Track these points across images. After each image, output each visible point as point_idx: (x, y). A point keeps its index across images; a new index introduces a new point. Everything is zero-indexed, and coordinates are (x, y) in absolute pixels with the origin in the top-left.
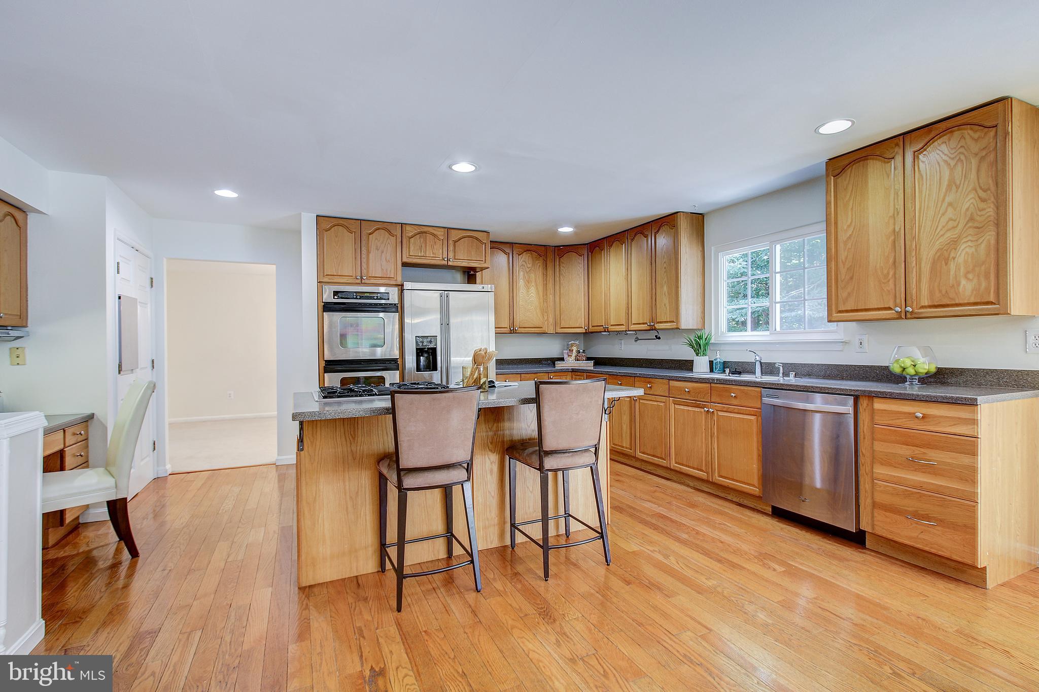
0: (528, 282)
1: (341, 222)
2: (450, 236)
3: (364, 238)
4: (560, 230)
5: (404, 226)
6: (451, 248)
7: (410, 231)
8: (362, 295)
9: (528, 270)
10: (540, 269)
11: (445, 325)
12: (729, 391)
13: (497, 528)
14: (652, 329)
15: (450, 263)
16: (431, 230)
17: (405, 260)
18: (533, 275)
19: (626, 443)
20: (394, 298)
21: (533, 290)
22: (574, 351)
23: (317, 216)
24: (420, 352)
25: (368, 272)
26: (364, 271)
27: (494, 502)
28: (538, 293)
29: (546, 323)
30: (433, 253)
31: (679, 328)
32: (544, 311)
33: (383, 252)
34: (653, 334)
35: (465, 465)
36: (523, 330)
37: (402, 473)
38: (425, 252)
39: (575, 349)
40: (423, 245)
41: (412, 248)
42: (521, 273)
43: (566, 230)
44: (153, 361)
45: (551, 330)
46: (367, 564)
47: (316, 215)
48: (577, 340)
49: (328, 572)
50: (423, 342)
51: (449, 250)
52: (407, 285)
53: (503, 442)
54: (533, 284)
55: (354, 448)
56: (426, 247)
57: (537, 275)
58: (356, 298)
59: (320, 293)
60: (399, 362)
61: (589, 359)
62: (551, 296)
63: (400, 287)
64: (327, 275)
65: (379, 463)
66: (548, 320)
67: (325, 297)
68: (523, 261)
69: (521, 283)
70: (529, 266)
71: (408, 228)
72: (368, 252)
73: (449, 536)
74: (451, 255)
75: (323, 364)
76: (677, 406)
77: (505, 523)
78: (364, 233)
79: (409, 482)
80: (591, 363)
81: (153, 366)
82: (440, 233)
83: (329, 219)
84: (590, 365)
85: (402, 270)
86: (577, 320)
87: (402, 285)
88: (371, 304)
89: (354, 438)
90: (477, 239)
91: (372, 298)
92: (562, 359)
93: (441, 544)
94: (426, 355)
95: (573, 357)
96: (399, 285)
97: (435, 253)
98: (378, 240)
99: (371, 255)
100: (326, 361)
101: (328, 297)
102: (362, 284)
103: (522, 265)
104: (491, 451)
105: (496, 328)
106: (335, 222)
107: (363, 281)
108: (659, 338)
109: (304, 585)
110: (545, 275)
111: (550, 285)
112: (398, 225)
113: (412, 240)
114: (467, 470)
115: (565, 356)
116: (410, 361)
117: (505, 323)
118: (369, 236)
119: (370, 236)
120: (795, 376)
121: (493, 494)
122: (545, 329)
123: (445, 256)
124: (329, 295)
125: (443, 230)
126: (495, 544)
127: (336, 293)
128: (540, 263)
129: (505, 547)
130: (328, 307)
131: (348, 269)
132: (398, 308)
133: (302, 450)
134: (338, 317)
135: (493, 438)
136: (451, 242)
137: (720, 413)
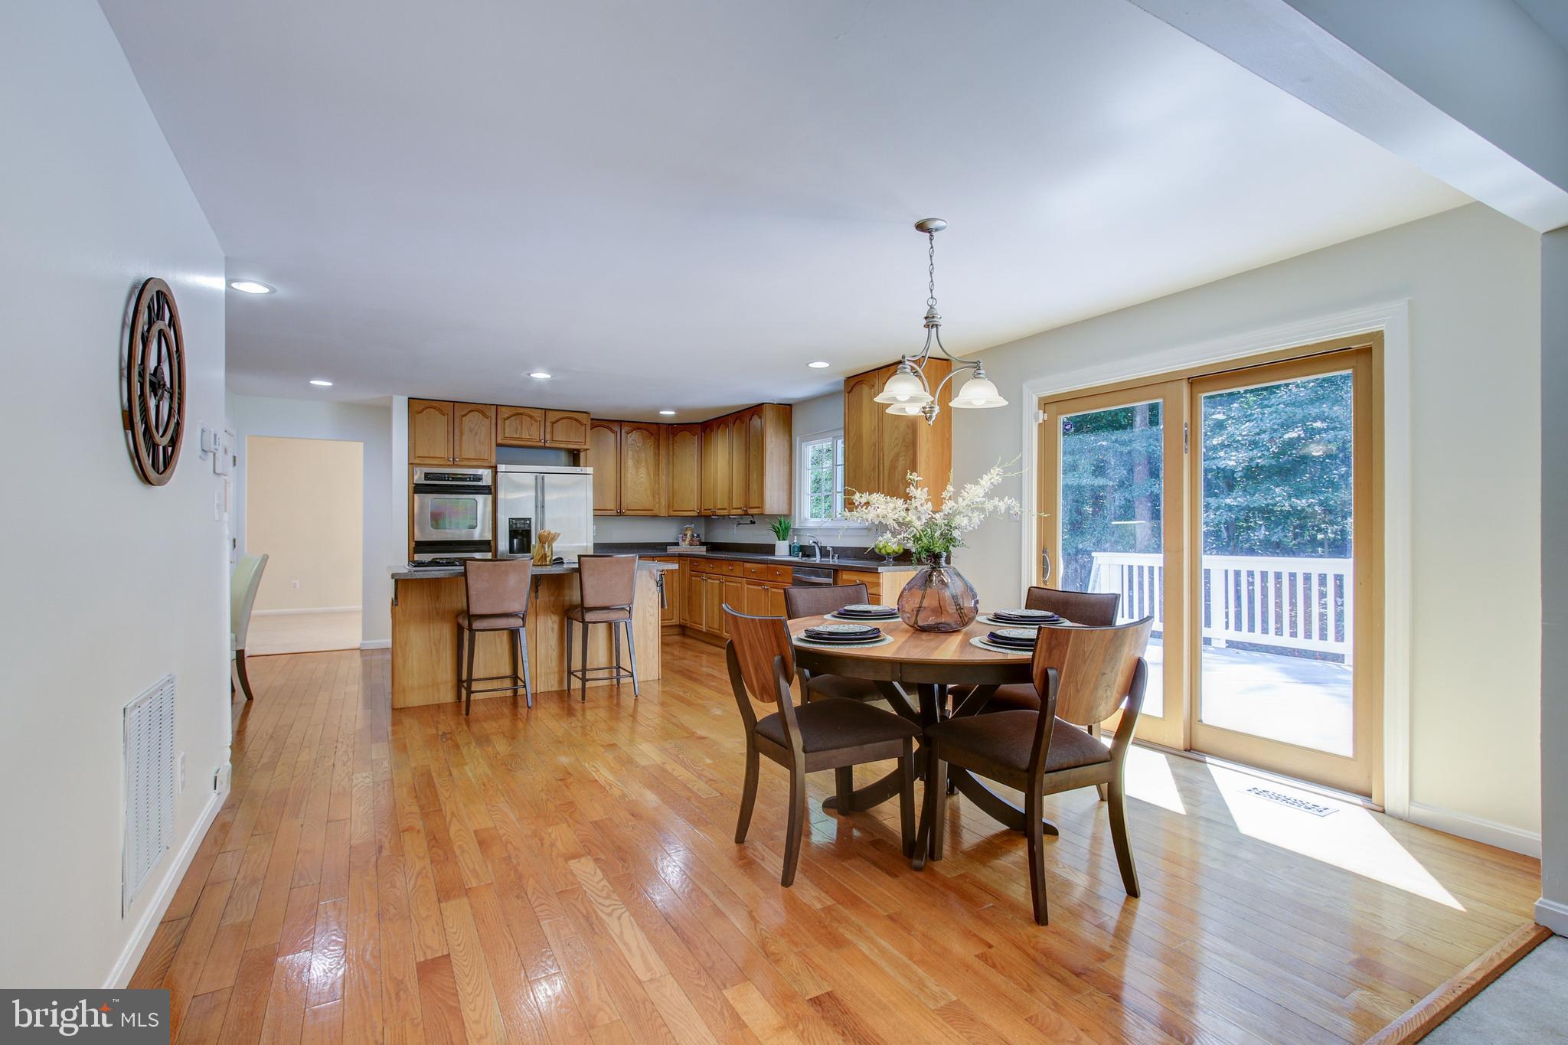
0: (638, 462)
1: (433, 403)
2: (547, 417)
3: (457, 420)
4: (661, 413)
5: (499, 407)
6: (548, 430)
7: (505, 413)
8: (455, 477)
9: (638, 449)
10: (652, 448)
11: (540, 506)
12: (776, 570)
13: (556, 675)
14: (746, 514)
15: (547, 445)
16: (528, 411)
17: (499, 441)
18: (643, 455)
19: (716, 626)
20: (487, 481)
21: (643, 471)
22: (688, 535)
23: (409, 398)
24: (514, 533)
25: (461, 454)
26: (457, 454)
27: (554, 654)
28: (649, 474)
29: (657, 505)
30: (530, 435)
31: (762, 514)
32: (655, 493)
33: (476, 434)
34: (748, 519)
35: (522, 616)
36: (631, 513)
37: (472, 619)
38: (521, 433)
39: (689, 534)
40: (519, 428)
41: (507, 431)
42: (630, 453)
43: (668, 413)
44: (234, 540)
45: (664, 513)
46: (447, 696)
47: (407, 398)
48: (692, 523)
49: (415, 700)
50: (516, 524)
51: (547, 431)
52: (501, 468)
53: (563, 606)
54: (643, 464)
55: (438, 606)
56: (522, 429)
57: (648, 454)
58: (448, 480)
59: (411, 475)
60: (492, 544)
61: (702, 544)
62: (664, 477)
63: (494, 469)
64: (419, 457)
65: (457, 616)
66: (659, 502)
67: (416, 478)
68: (633, 439)
69: (630, 463)
70: (638, 445)
71: (503, 409)
72: (461, 434)
73: (515, 677)
74: (548, 437)
75: (413, 545)
76: (749, 586)
77: (564, 672)
78: (457, 415)
79: (477, 625)
80: (704, 548)
81: (234, 546)
82: (537, 415)
83: (422, 401)
84: (702, 550)
85: (497, 452)
86: (690, 504)
87: (496, 467)
88: (463, 486)
89: (438, 598)
90: (576, 420)
91: (464, 480)
92: (677, 544)
93: (508, 683)
94: (520, 537)
95: (687, 542)
96: (492, 467)
97: (531, 433)
98: (473, 421)
99: (464, 438)
100: (416, 542)
101: (419, 478)
102: (454, 465)
103: (632, 444)
104: (552, 613)
105: (594, 510)
106: (427, 404)
107: (456, 463)
108: (754, 523)
109: (396, 707)
110: (657, 455)
111: (663, 465)
112: (493, 406)
113: (507, 422)
114: (523, 619)
115: (680, 541)
116: (503, 545)
117: (611, 504)
118: (462, 419)
119: (464, 418)
120: (839, 558)
121: (554, 647)
122: (656, 512)
123: (542, 437)
124: (420, 478)
125: (540, 411)
126: (555, 688)
127: (427, 476)
128: (651, 442)
129: (565, 690)
130: (418, 489)
131: (441, 450)
132: (491, 490)
133: (396, 605)
134: (429, 498)
135: (554, 602)
136: (548, 424)
137: (773, 590)
